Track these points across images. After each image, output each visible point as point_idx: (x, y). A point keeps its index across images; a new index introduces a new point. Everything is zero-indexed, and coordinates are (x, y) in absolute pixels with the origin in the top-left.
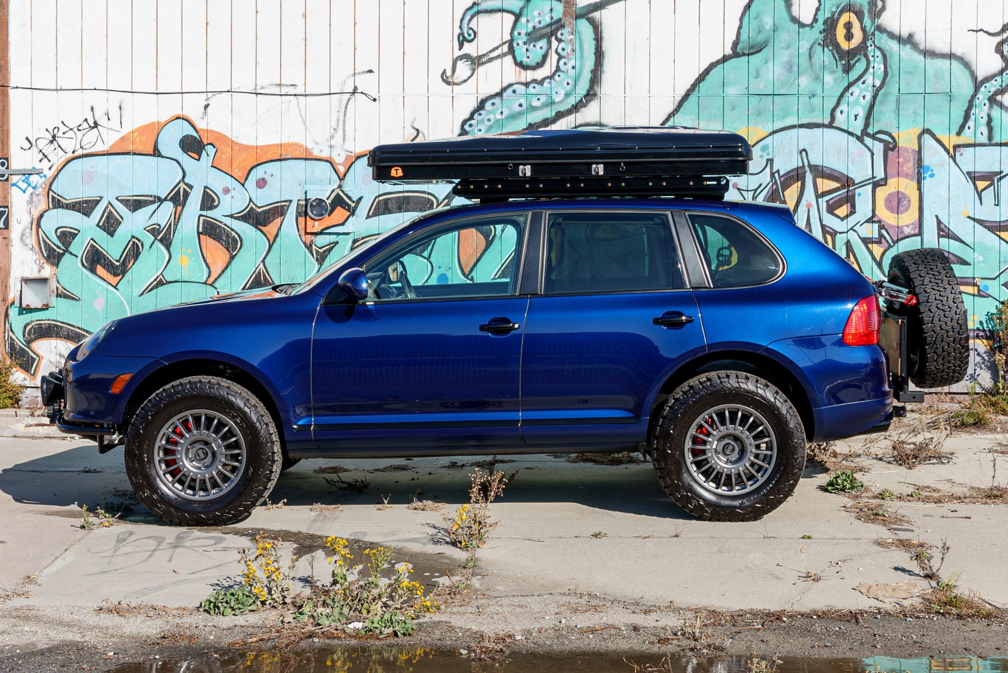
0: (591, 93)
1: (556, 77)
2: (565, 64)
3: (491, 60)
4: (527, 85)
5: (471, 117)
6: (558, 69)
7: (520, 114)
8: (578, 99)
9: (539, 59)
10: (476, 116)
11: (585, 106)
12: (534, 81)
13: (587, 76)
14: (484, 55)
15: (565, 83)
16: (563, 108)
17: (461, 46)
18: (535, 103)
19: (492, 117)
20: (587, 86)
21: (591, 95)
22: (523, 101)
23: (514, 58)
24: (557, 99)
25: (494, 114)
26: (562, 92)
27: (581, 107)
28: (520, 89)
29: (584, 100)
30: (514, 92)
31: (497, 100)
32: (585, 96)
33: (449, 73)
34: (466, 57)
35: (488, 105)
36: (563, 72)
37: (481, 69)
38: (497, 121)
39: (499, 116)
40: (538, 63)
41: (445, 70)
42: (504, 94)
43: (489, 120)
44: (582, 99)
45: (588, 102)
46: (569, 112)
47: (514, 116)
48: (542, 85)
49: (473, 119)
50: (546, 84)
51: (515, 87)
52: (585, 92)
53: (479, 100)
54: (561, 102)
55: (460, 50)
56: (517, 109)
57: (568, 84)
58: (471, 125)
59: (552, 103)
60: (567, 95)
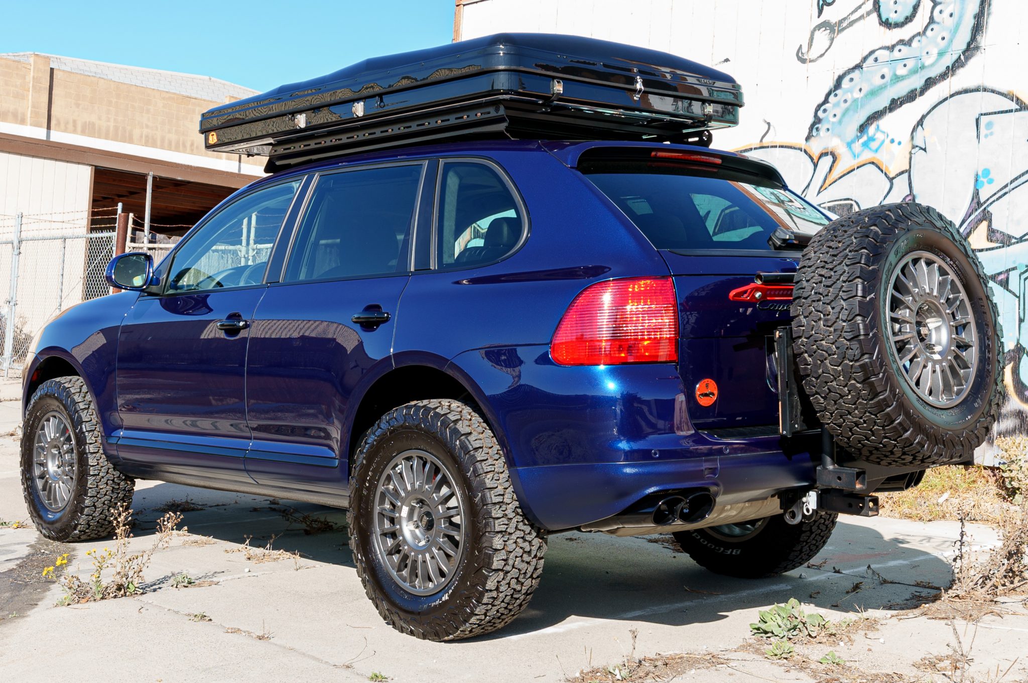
0: (972, 46)
1: (929, 32)
2: (941, 12)
3: (852, 24)
4: (891, 48)
5: (826, 101)
6: (932, 20)
7: (882, 88)
8: (955, 57)
9: (908, 12)
10: (832, 98)
11: (963, 65)
12: (901, 42)
13: (969, 22)
14: (844, 19)
15: (940, 38)
16: (934, 73)
17: (820, 12)
18: (901, 71)
19: (849, 97)
20: (968, 38)
21: (971, 48)
22: (886, 71)
23: (880, 16)
24: (928, 61)
25: (852, 92)
26: (934, 52)
27: (958, 67)
28: (883, 55)
29: (962, 57)
30: (876, 60)
31: (856, 75)
32: (964, 53)
33: (805, 49)
34: (825, 25)
35: (845, 83)
36: (938, 23)
37: (840, 39)
38: (855, 101)
39: (857, 95)
40: (907, 18)
41: (801, 46)
42: (864, 65)
43: (845, 101)
44: (960, 57)
45: (967, 59)
46: (943, 76)
47: (873, 93)
48: (910, 45)
49: (828, 102)
50: (915, 43)
51: (877, 54)
52: (964, 47)
53: (835, 79)
54: (932, 65)
55: (819, 17)
56: (878, 81)
57: (943, 39)
58: (825, 111)
59: (923, 67)
60: (941, 54)
